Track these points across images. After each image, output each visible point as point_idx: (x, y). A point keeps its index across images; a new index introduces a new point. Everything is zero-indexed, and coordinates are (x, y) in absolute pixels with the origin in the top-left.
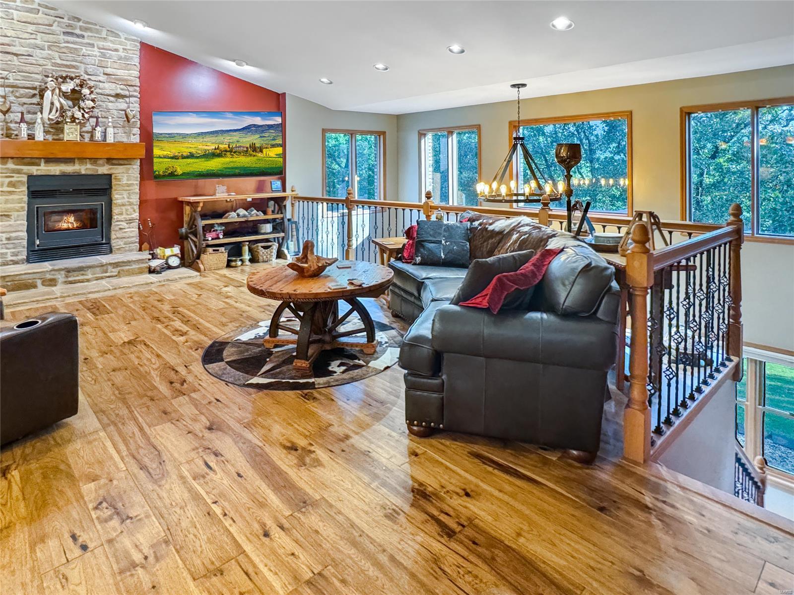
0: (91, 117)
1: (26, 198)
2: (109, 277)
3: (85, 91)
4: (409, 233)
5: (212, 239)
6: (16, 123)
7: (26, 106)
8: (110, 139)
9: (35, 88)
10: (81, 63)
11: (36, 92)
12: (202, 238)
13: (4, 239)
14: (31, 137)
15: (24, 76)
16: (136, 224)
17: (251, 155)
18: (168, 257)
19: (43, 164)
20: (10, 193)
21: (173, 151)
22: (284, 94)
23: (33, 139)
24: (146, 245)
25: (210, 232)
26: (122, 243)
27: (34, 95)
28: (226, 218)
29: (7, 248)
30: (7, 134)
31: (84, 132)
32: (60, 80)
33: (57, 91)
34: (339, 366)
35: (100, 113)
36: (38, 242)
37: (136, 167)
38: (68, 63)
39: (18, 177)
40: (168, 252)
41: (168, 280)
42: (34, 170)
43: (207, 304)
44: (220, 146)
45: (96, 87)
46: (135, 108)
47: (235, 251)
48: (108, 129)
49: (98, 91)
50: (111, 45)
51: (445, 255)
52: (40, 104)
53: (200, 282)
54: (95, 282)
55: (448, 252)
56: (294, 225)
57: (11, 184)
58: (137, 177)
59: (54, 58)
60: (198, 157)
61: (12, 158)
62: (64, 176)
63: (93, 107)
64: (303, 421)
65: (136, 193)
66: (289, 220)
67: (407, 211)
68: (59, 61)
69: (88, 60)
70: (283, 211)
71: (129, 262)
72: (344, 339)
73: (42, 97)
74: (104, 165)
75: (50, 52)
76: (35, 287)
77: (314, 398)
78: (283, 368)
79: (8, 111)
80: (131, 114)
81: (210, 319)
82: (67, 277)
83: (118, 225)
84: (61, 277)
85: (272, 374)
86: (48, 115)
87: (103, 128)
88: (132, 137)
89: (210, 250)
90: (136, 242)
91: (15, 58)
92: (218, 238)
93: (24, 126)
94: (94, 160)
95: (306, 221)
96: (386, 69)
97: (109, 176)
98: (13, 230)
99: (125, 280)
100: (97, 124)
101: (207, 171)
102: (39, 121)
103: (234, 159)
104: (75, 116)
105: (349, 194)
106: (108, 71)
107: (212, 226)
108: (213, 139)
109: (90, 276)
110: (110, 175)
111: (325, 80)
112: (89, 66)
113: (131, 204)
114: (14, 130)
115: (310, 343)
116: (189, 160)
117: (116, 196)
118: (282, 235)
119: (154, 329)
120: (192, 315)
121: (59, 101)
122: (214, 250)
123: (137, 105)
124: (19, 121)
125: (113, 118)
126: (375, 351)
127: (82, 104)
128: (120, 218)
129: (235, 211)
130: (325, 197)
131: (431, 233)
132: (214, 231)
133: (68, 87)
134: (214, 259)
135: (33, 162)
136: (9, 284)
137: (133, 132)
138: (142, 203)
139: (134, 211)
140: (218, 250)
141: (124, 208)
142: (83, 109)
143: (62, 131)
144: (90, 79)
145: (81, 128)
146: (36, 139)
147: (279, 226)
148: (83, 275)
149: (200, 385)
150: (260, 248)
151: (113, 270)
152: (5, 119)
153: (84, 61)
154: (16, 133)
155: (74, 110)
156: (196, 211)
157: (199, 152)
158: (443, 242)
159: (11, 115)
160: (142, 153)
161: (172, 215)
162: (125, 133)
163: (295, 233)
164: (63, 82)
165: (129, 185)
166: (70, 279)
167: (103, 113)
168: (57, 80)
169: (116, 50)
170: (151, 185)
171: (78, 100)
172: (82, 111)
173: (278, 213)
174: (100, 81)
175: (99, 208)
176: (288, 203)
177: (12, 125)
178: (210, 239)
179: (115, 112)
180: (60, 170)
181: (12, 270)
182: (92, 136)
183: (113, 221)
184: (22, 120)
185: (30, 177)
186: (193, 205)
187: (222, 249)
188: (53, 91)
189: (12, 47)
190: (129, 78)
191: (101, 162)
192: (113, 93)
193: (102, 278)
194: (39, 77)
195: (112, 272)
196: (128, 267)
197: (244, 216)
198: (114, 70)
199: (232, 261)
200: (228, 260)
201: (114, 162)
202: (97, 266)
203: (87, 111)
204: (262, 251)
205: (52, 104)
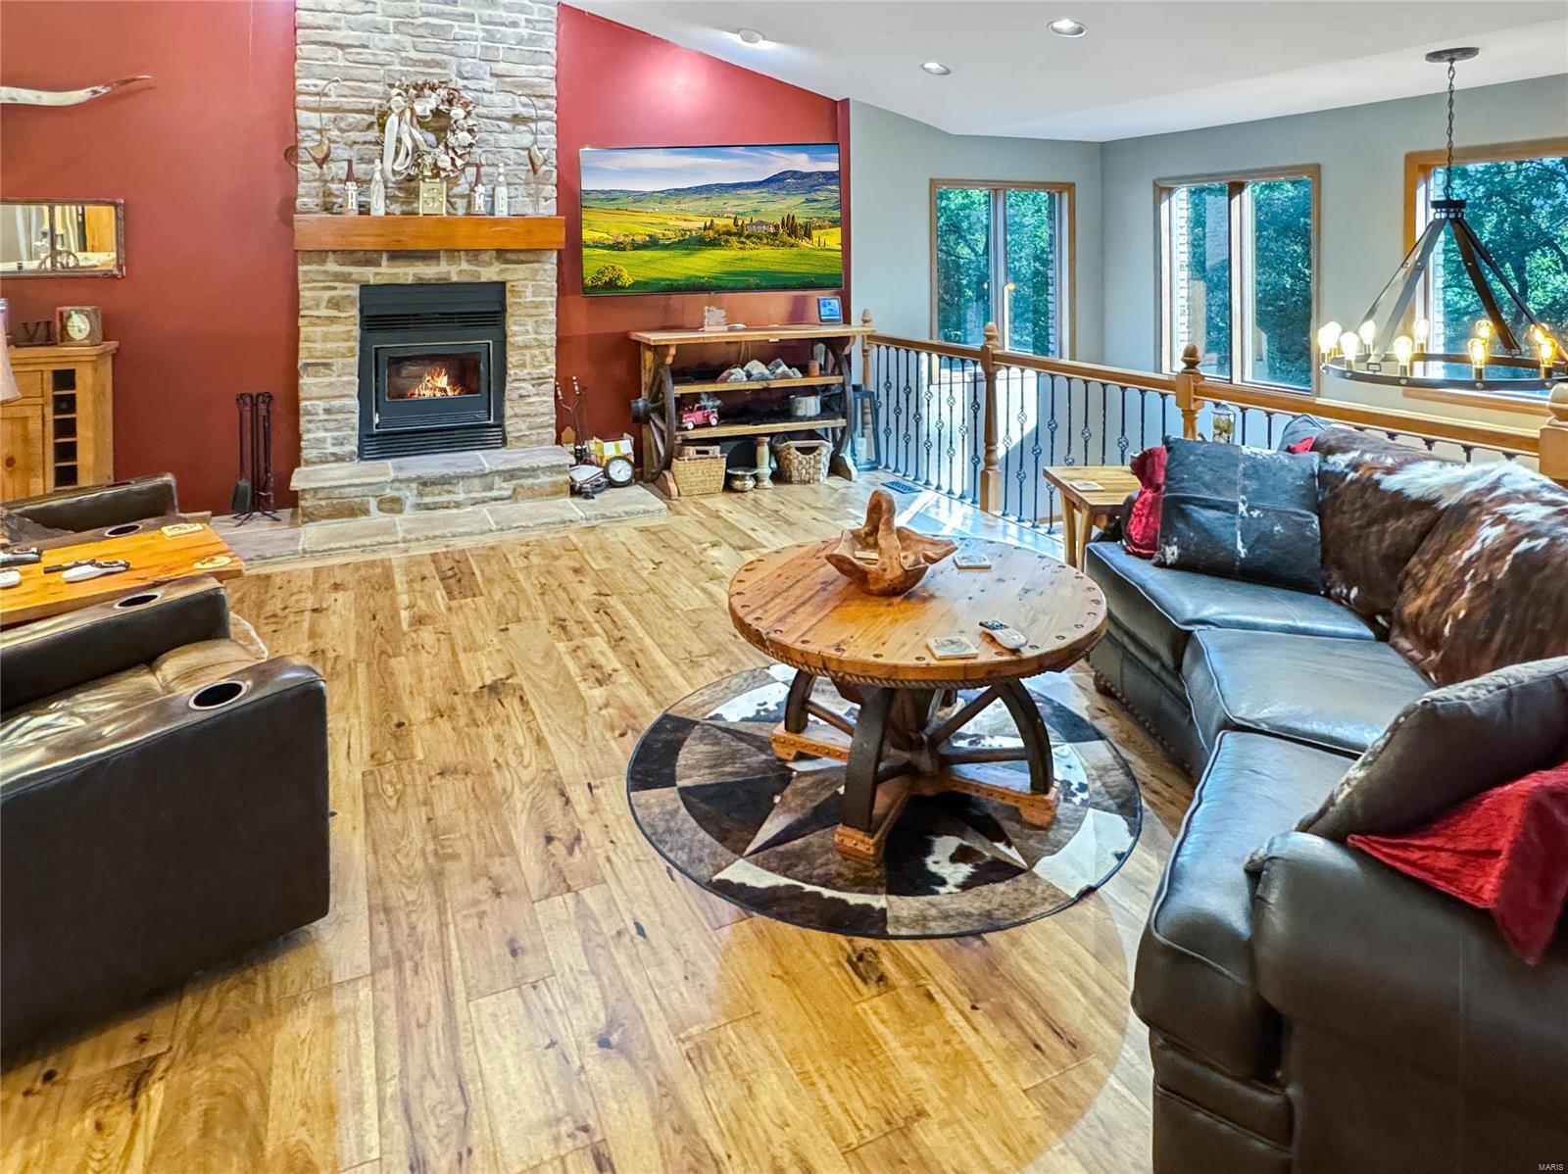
0: (468, 164)
1: (356, 331)
2: (496, 499)
3: (458, 112)
4: (1143, 467)
5: (696, 427)
6: (341, 181)
7: (356, 147)
8: (502, 211)
9: (371, 112)
10: (451, 54)
11: (373, 119)
12: (675, 423)
13: (321, 411)
14: (364, 209)
15: (353, 89)
16: (549, 387)
17: (784, 244)
18: (609, 461)
19: (384, 263)
20: (332, 320)
21: (615, 231)
22: (846, 102)
23: (368, 213)
24: (569, 432)
25: (691, 411)
26: (523, 427)
27: (370, 126)
28: (725, 381)
29: (326, 430)
30: (325, 203)
31: (455, 196)
32: (413, 92)
33: (408, 114)
34: (954, 859)
35: (484, 156)
36: (376, 420)
37: (549, 267)
38: (428, 57)
39: (344, 289)
40: (610, 449)
41: (604, 516)
42: (371, 275)
43: (668, 592)
44: (717, 221)
45: (477, 103)
46: (547, 141)
47: (742, 455)
48: (497, 189)
49: (480, 110)
50: (504, 14)
51: (1250, 549)
52: (379, 143)
53: (665, 529)
54: (470, 509)
55: (1259, 539)
56: (867, 401)
57: (334, 304)
58: (551, 289)
59: (404, 49)
60: (666, 247)
61: (334, 252)
62: (421, 286)
63: (471, 145)
64: (843, 1072)
65: (551, 322)
66: (856, 388)
67: (1133, 393)
68: (413, 54)
69: (464, 48)
70: (845, 369)
71: (532, 471)
72: (969, 771)
73: (382, 126)
74: (490, 264)
75: (397, 37)
76: (366, 512)
77: (882, 978)
78: (810, 838)
79: (326, 159)
80: (539, 156)
81: (667, 639)
82: (421, 494)
83: (517, 389)
84: (410, 495)
85: (783, 856)
86: (393, 165)
87: (489, 187)
88: (543, 203)
89: (691, 450)
90: (550, 426)
91: (340, 52)
92: (708, 425)
93: (351, 186)
94: (474, 254)
95: (893, 392)
96: (1080, 31)
97: (500, 287)
98: (336, 393)
99: (525, 510)
100: (478, 181)
101: (689, 278)
102: (377, 176)
103: (746, 253)
104: (440, 164)
105: (989, 338)
106: (500, 67)
107: (696, 397)
108: (703, 205)
109: (461, 497)
110: (503, 284)
111: (933, 66)
112: (463, 61)
113: (541, 345)
114: (337, 197)
115: (879, 779)
116: (647, 254)
117: (514, 328)
118: (841, 422)
119: (548, 654)
120: (632, 621)
121: (411, 134)
122: (698, 452)
123: (553, 137)
124: (344, 177)
125: (506, 165)
126: (1054, 819)
127: (452, 140)
128: (523, 373)
129: (742, 366)
130: (935, 342)
131: (1207, 478)
132: (699, 409)
133: (425, 106)
134: (699, 471)
135: (369, 259)
136: (323, 503)
137: (544, 194)
138: (562, 342)
139: (547, 359)
140: (707, 452)
141: (527, 352)
142: (453, 149)
143: (414, 194)
144: (465, 87)
145: (449, 189)
146: (373, 213)
147: (834, 402)
148: (449, 492)
149: (609, 859)
150: (793, 450)
151: (504, 485)
152: (322, 175)
153: (457, 50)
154: (340, 200)
155: (437, 151)
156: (663, 364)
157: (669, 234)
158: (1242, 508)
159: (332, 165)
160: (560, 236)
161: (619, 370)
162: (529, 195)
163: (869, 418)
164: (418, 96)
165: (537, 305)
166: (426, 500)
167: (490, 156)
168: (407, 91)
169: (514, 24)
170: (579, 305)
171: (444, 130)
172: (452, 154)
173: (833, 373)
174: (485, 91)
175: (484, 350)
176: (855, 351)
177: (334, 187)
178: (690, 426)
179: (511, 153)
180: (414, 275)
181: (331, 474)
182: (469, 204)
183: (509, 379)
184: (350, 177)
185: (365, 288)
186: (660, 350)
187: (715, 450)
188: (401, 114)
189: (334, 32)
190: (537, 80)
191: (485, 257)
192: (507, 113)
193: (484, 501)
194: (379, 88)
195: (501, 489)
196: (530, 481)
197: (763, 378)
198: (509, 66)
199: (736, 477)
200: (727, 474)
201: (508, 256)
202: (475, 476)
203: (460, 152)
204: (796, 458)
205: (399, 140)
